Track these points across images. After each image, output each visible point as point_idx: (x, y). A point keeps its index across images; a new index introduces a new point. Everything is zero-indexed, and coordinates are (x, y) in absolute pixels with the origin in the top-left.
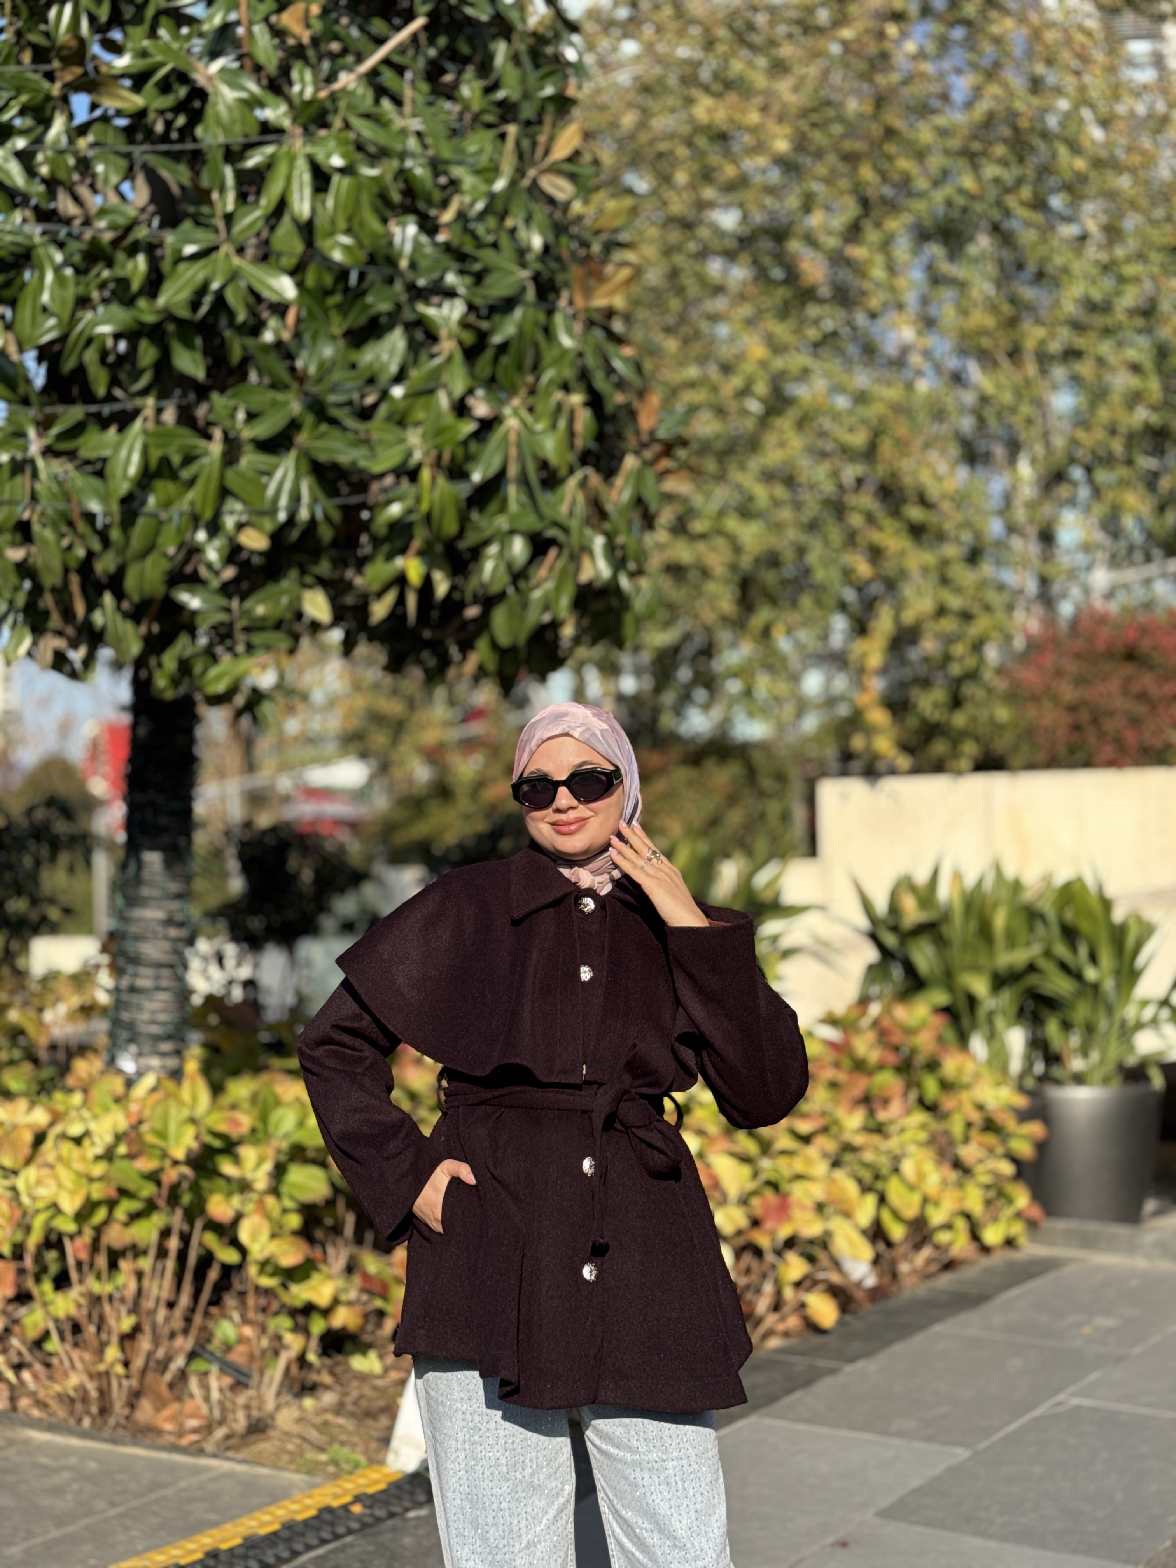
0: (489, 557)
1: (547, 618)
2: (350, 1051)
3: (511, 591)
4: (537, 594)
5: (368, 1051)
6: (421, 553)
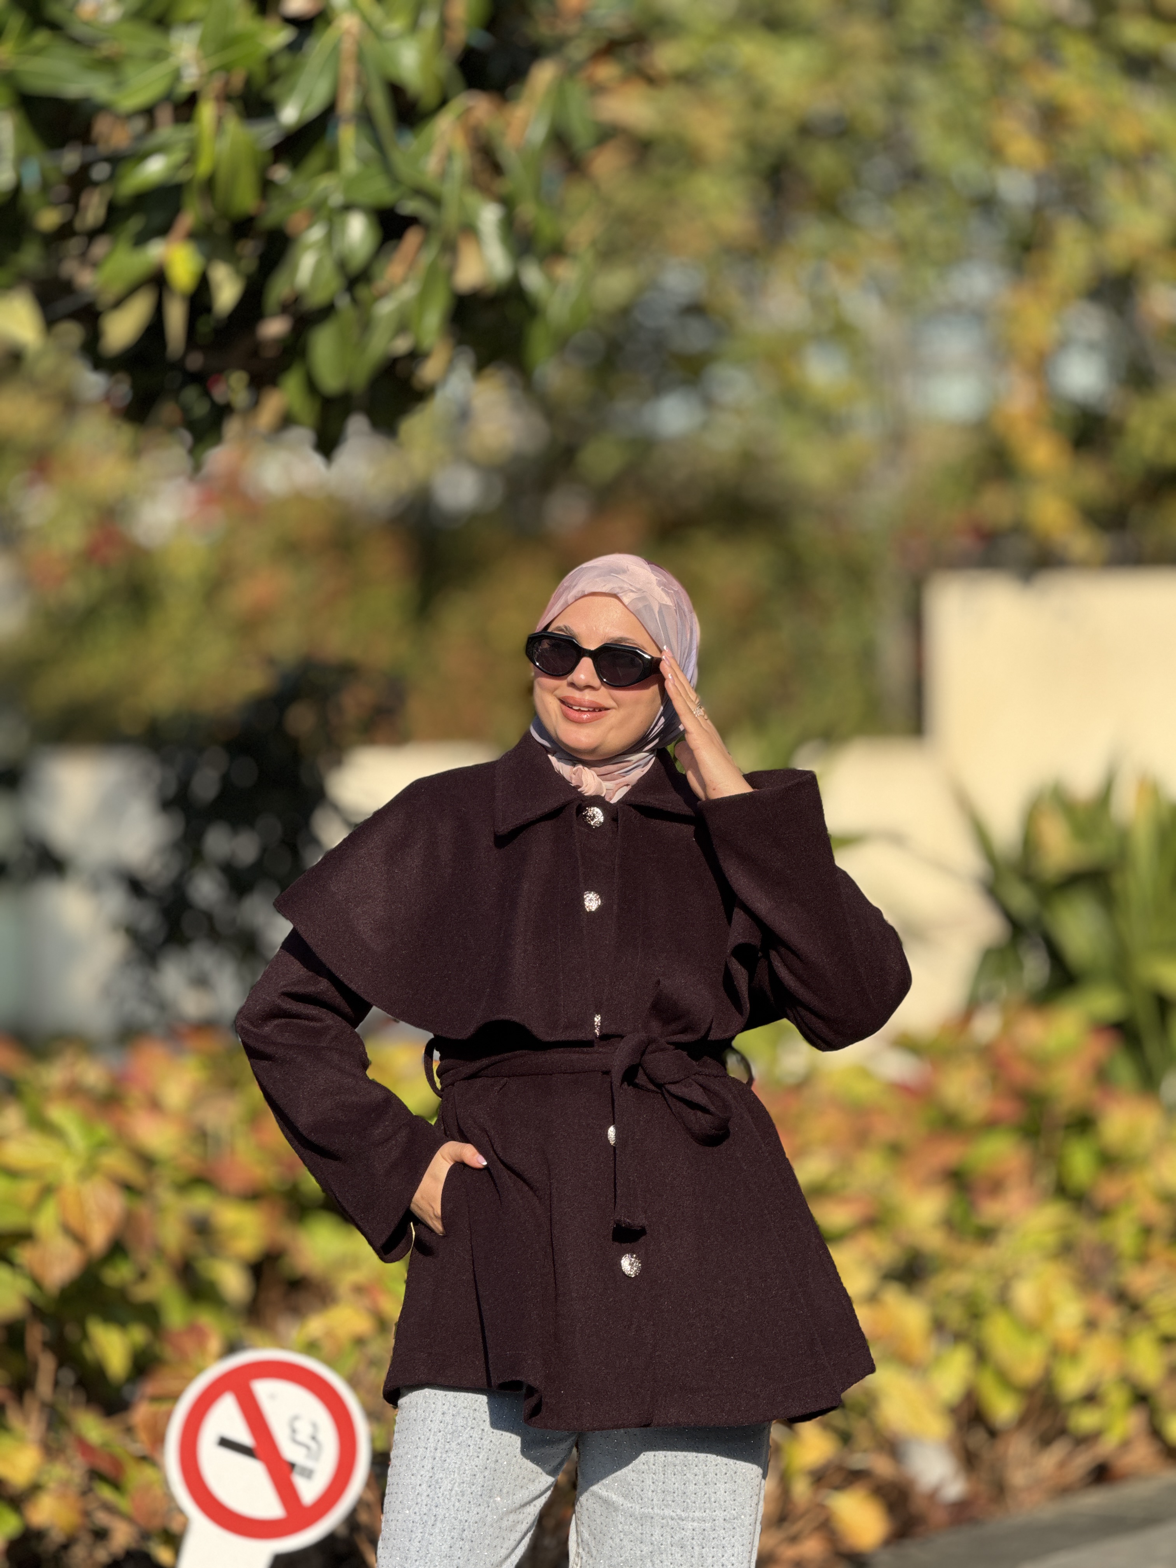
1: (402, 345)
2: (306, 1022)
4: (385, 309)
5: (330, 1019)
6: (195, 236)
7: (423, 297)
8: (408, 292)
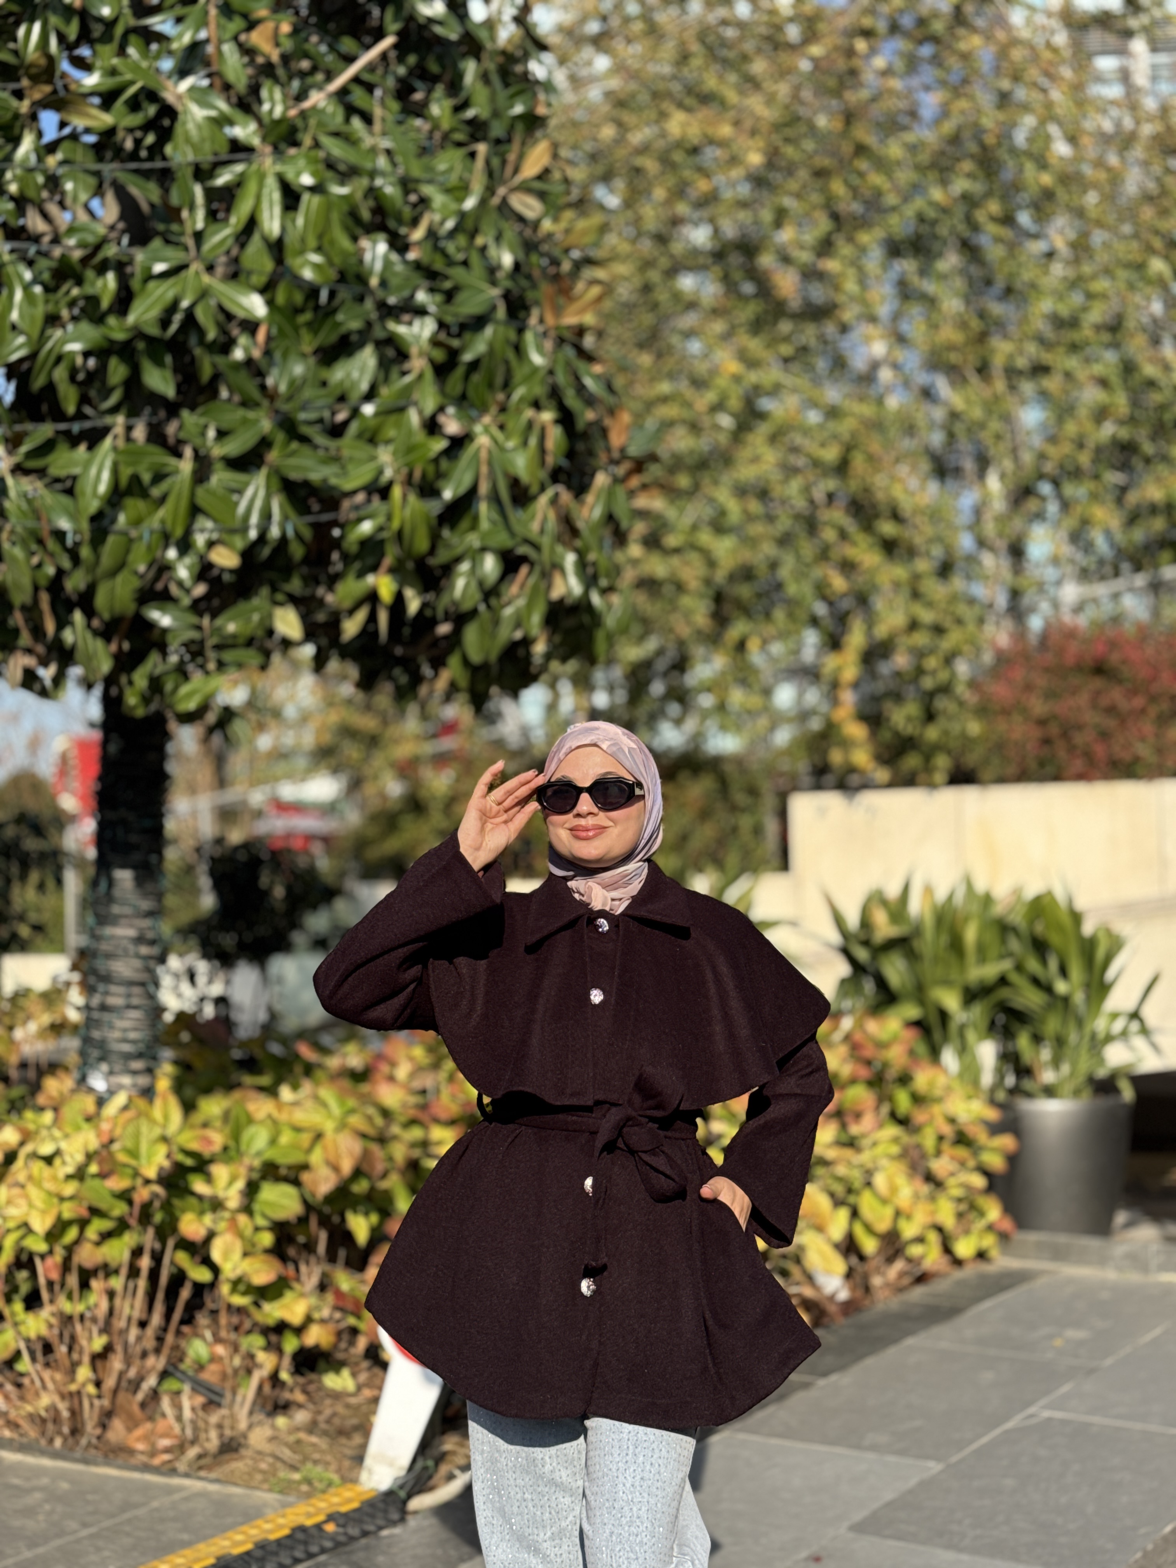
0: (461, 575)
1: (518, 635)
3: (482, 608)
4: (508, 612)
6: (392, 571)
7: (530, 606)
8: (521, 602)
